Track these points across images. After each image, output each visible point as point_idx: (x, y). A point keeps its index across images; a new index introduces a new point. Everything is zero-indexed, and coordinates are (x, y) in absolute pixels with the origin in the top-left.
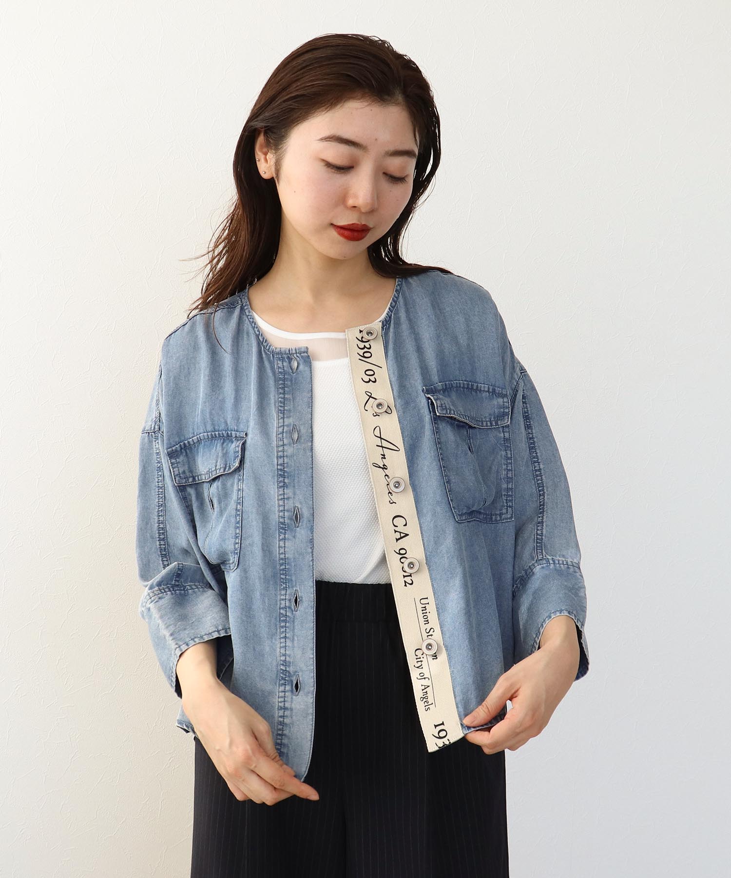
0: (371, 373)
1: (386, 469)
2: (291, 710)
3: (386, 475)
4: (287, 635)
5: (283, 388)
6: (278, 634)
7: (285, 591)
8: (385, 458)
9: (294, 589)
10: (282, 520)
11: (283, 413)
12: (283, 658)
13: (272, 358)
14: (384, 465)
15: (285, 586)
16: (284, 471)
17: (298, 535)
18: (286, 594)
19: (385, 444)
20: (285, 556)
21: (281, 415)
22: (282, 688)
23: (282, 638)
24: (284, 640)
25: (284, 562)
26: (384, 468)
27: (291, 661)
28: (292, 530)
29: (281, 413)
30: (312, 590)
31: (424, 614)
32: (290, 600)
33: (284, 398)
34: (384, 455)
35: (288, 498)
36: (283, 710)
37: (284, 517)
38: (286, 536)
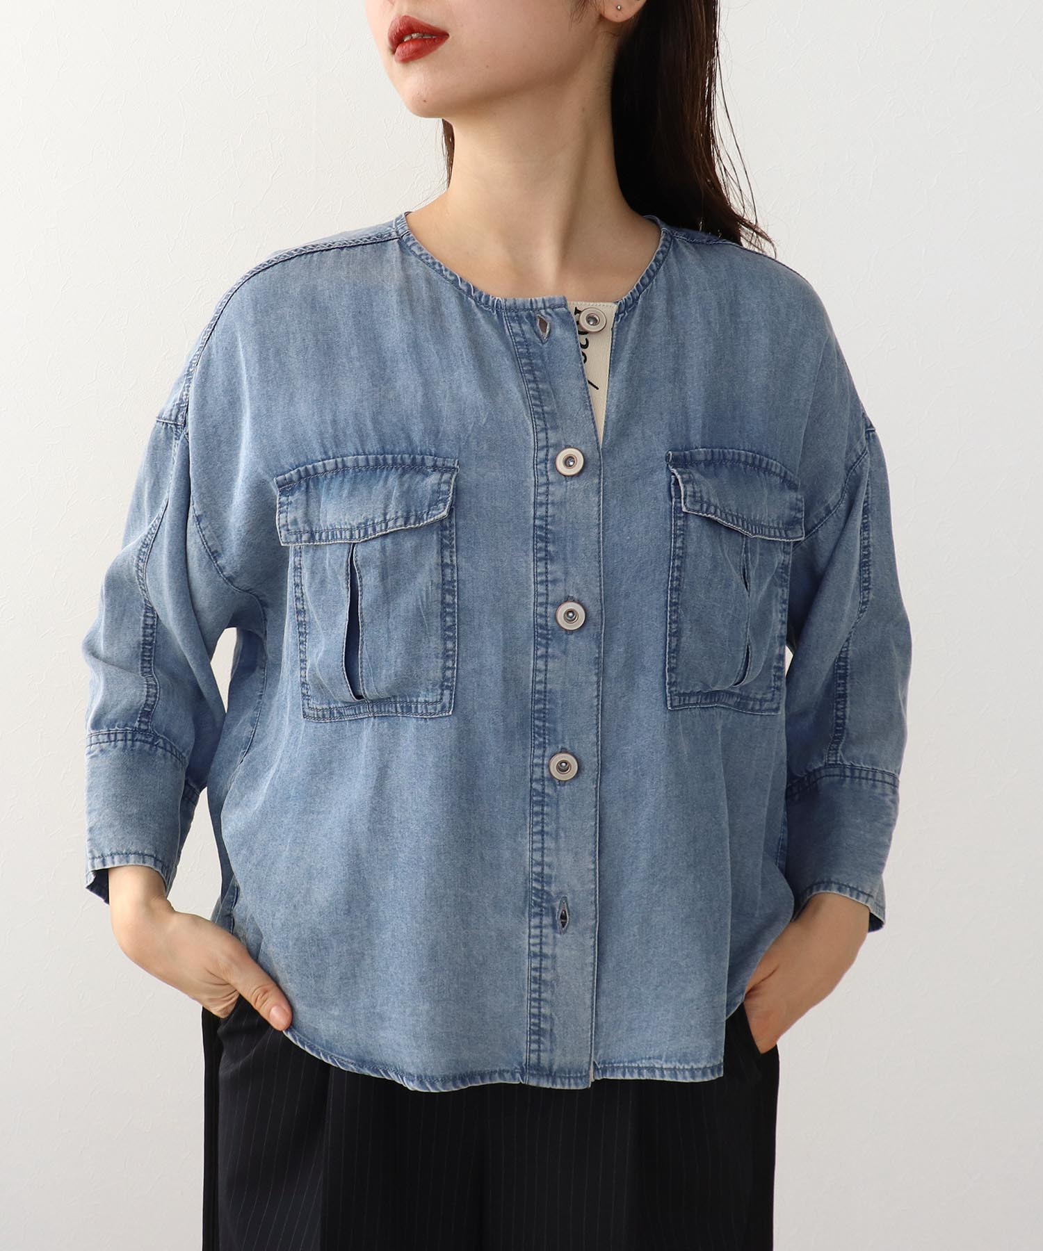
4: (546, 829)
5: (531, 372)
6: (528, 825)
7: (542, 750)
9: (560, 747)
11: (542, 418)
12: (537, 869)
13: (495, 318)
15: (541, 740)
16: (547, 529)
17: (571, 648)
18: (543, 756)
20: (545, 688)
21: (540, 424)
22: (535, 921)
23: (537, 833)
24: (539, 837)
25: (543, 697)
27: (554, 873)
29: (539, 419)
30: (596, 749)
33: (538, 390)
35: (554, 582)
36: (539, 959)
37: (546, 616)
38: (550, 650)
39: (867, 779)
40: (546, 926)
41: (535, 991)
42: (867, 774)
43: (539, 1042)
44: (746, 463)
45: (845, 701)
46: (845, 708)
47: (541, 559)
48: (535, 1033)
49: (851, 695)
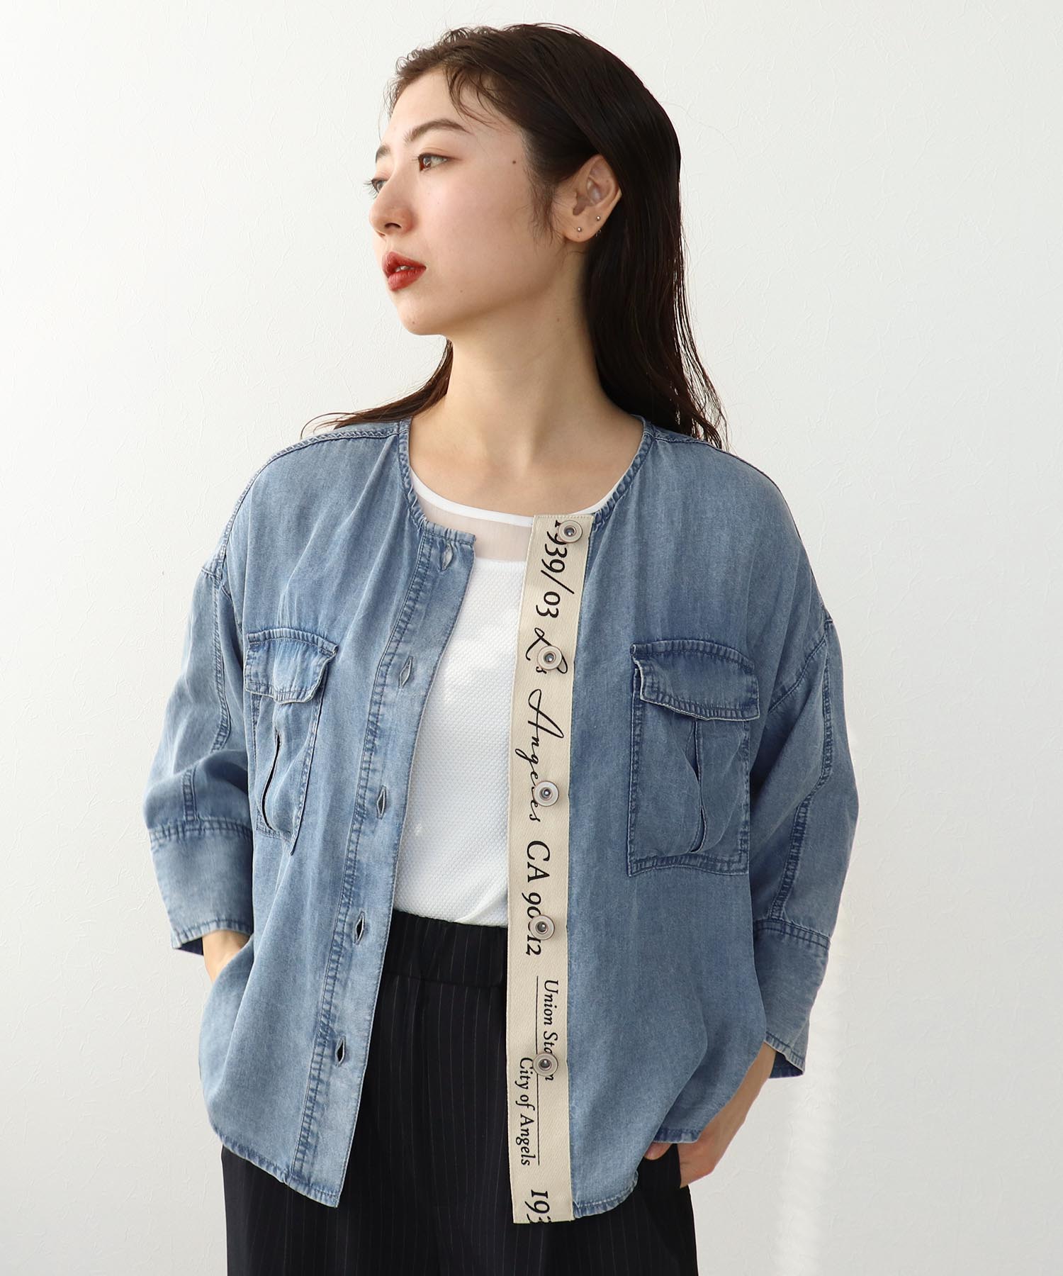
0: (554, 599)
1: (536, 763)
2: (328, 1084)
3: (534, 773)
4: (338, 976)
5: (417, 591)
6: (325, 969)
7: (346, 908)
8: (537, 745)
9: (360, 911)
10: (360, 801)
11: (402, 632)
12: (326, 1007)
13: (418, 534)
14: (533, 756)
15: (347, 900)
16: (376, 726)
17: (378, 830)
18: (347, 914)
19: (542, 722)
20: (355, 857)
21: (397, 635)
22: (318, 1050)
23: (331, 977)
24: (332, 981)
25: (353, 865)
26: (533, 760)
27: (338, 1015)
28: (372, 821)
29: (398, 632)
30: (386, 920)
31: (548, 1007)
32: (351, 925)
33: (413, 609)
34: (537, 740)
35: (374, 770)
36: (316, 1082)
37: (364, 798)
38: (362, 827)
39: (803, 939)
40: (326, 1056)
41: (309, 1108)
42: (805, 934)
43: (304, 1153)
44: (704, 652)
45: (797, 864)
46: (795, 869)
47: (368, 749)
48: (302, 1144)
49: (802, 859)
